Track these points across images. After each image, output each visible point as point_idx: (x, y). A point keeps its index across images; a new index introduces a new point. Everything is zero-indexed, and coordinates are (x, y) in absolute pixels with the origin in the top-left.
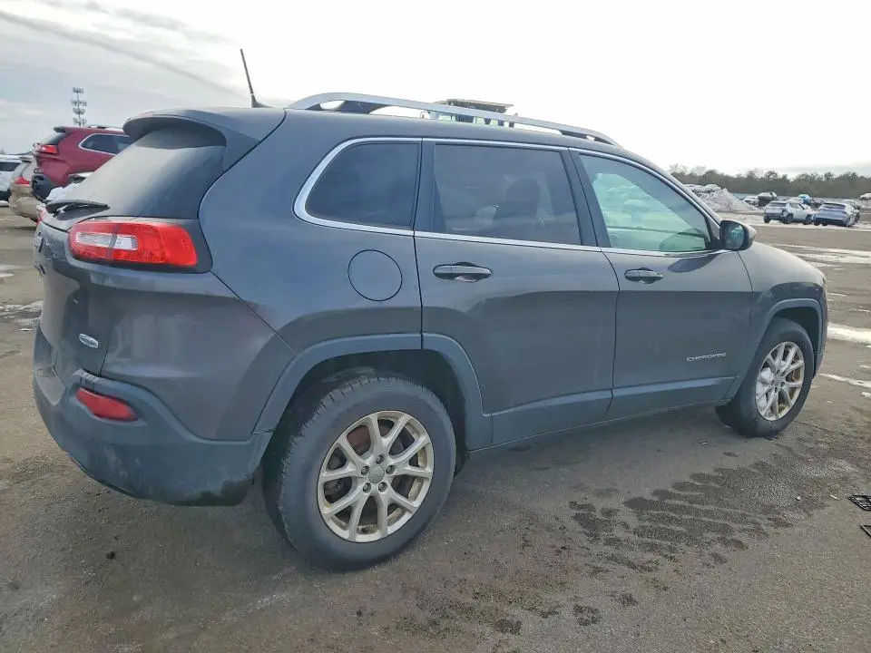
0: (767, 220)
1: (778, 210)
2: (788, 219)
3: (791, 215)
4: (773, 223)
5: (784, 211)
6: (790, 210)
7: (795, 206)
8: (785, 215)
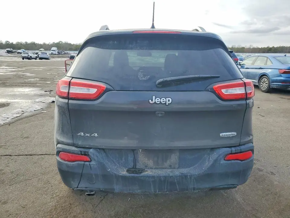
0: (23, 59)
1: (26, 55)
2: (30, 58)
3: (31, 57)
4: (25, 60)
5: (28, 55)
6: (30, 55)
7: (31, 54)
8: (29, 57)
